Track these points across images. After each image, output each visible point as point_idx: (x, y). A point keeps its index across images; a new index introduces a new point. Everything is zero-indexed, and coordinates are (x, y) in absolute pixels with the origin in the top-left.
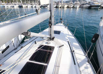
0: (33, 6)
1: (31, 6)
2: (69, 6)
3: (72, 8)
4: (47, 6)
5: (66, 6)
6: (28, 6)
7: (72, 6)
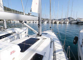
0: (34, 22)
1: (33, 22)
2: (61, 22)
3: (63, 23)
4: (44, 22)
5: (58, 22)
6: (31, 22)
7: (63, 22)
